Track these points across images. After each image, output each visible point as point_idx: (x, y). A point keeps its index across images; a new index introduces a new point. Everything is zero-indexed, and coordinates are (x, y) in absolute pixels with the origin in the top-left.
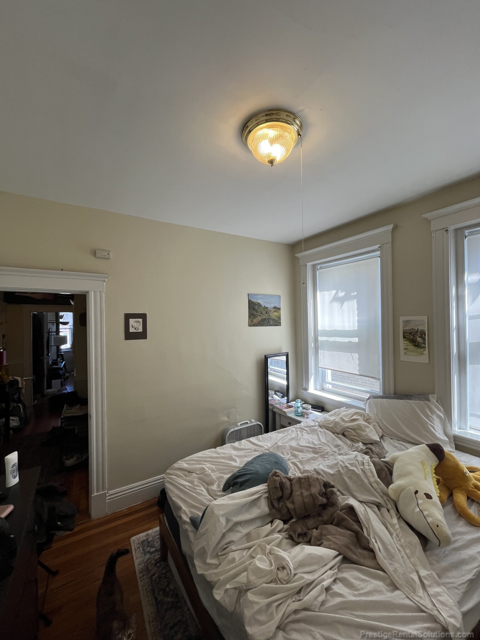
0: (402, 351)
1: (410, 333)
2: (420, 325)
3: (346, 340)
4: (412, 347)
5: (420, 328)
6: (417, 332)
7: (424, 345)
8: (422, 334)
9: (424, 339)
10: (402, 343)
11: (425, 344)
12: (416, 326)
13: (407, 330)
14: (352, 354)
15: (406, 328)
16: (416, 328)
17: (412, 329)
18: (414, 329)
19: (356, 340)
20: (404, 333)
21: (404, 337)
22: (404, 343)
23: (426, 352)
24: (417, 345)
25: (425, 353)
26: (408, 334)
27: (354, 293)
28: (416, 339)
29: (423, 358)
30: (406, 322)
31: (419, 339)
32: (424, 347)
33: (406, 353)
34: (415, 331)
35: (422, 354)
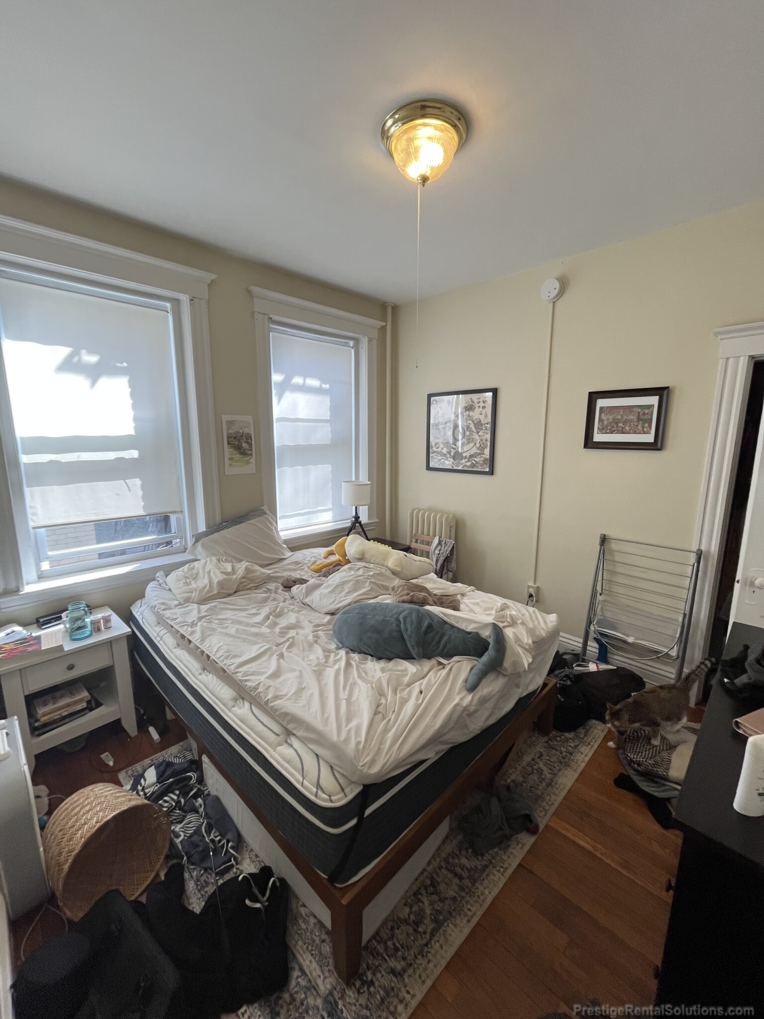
0: (227, 462)
1: (235, 438)
2: (245, 427)
3: (111, 455)
4: (238, 455)
5: (246, 431)
6: (242, 436)
7: (250, 452)
8: (249, 437)
9: (250, 445)
10: (228, 451)
11: (251, 450)
12: (242, 428)
13: (231, 433)
14: (126, 481)
15: (231, 431)
16: (241, 431)
17: (237, 432)
18: (240, 433)
19: (135, 454)
20: (228, 437)
21: (229, 443)
22: (229, 452)
23: (253, 460)
24: (243, 453)
25: (251, 461)
26: (232, 439)
27: (122, 363)
28: (242, 445)
29: (251, 468)
30: (230, 423)
31: (245, 445)
32: (251, 455)
33: (231, 464)
34: (240, 435)
35: (248, 463)
